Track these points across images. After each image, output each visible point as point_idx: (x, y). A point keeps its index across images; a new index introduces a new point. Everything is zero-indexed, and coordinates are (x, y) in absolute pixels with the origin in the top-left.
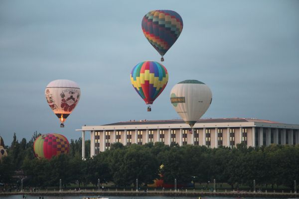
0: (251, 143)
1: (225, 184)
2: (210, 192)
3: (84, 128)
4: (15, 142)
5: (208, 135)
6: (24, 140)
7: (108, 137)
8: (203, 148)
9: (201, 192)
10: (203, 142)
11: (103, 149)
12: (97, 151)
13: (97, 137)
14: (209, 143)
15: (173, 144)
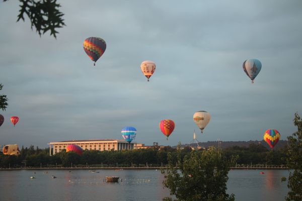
0: (116, 149)
1: (106, 165)
2: (100, 168)
3: (51, 143)
4: (23, 148)
5: (100, 146)
6: (27, 148)
7: (60, 147)
8: (98, 151)
9: (97, 168)
10: (97, 148)
11: (58, 151)
12: (56, 152)
13: (56, 147)
14: (100, 149)
15: (86, 149)
